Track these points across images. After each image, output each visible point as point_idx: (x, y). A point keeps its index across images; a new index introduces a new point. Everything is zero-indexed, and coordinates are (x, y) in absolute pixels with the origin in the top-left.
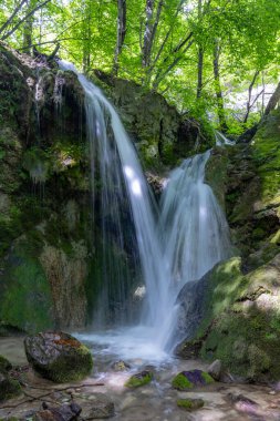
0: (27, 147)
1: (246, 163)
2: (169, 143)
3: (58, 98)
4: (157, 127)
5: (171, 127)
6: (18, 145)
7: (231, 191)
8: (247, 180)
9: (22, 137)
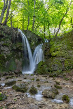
0: (13, 43)
1: (48, 46)
2: (37, 41)
3: (18, 36)
4: (34, 39)
5: (37, 39)
6: (11, 43)
7: (45, 50)
8: (48, 49)
9: (12, 42)
